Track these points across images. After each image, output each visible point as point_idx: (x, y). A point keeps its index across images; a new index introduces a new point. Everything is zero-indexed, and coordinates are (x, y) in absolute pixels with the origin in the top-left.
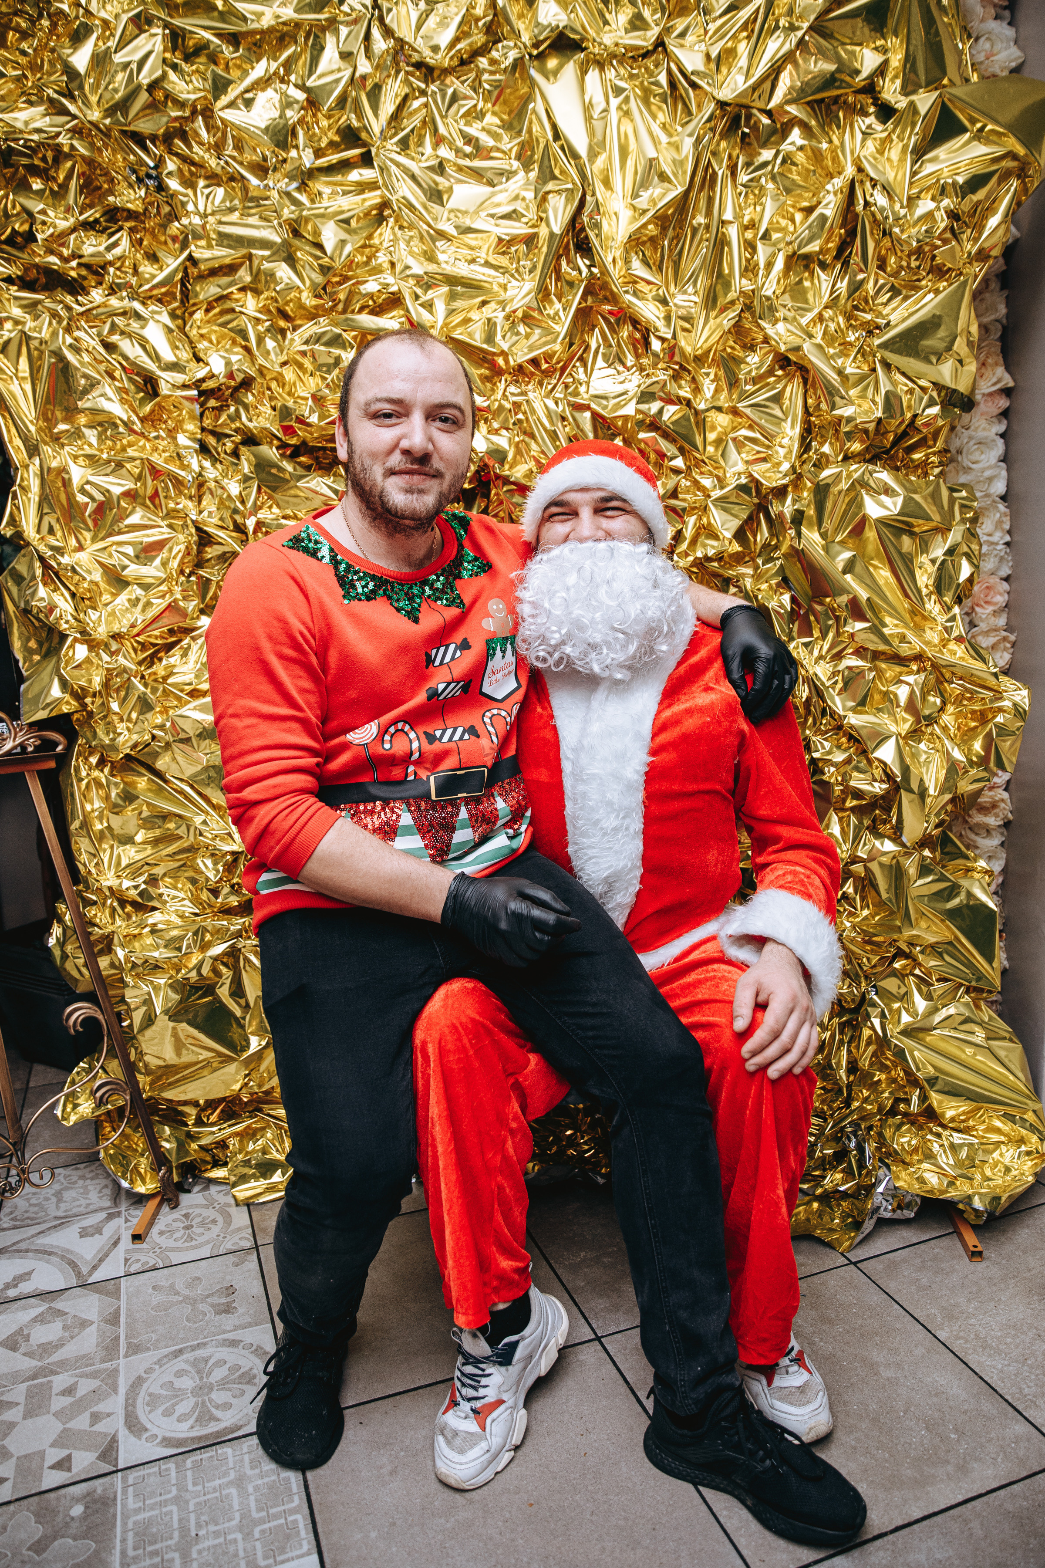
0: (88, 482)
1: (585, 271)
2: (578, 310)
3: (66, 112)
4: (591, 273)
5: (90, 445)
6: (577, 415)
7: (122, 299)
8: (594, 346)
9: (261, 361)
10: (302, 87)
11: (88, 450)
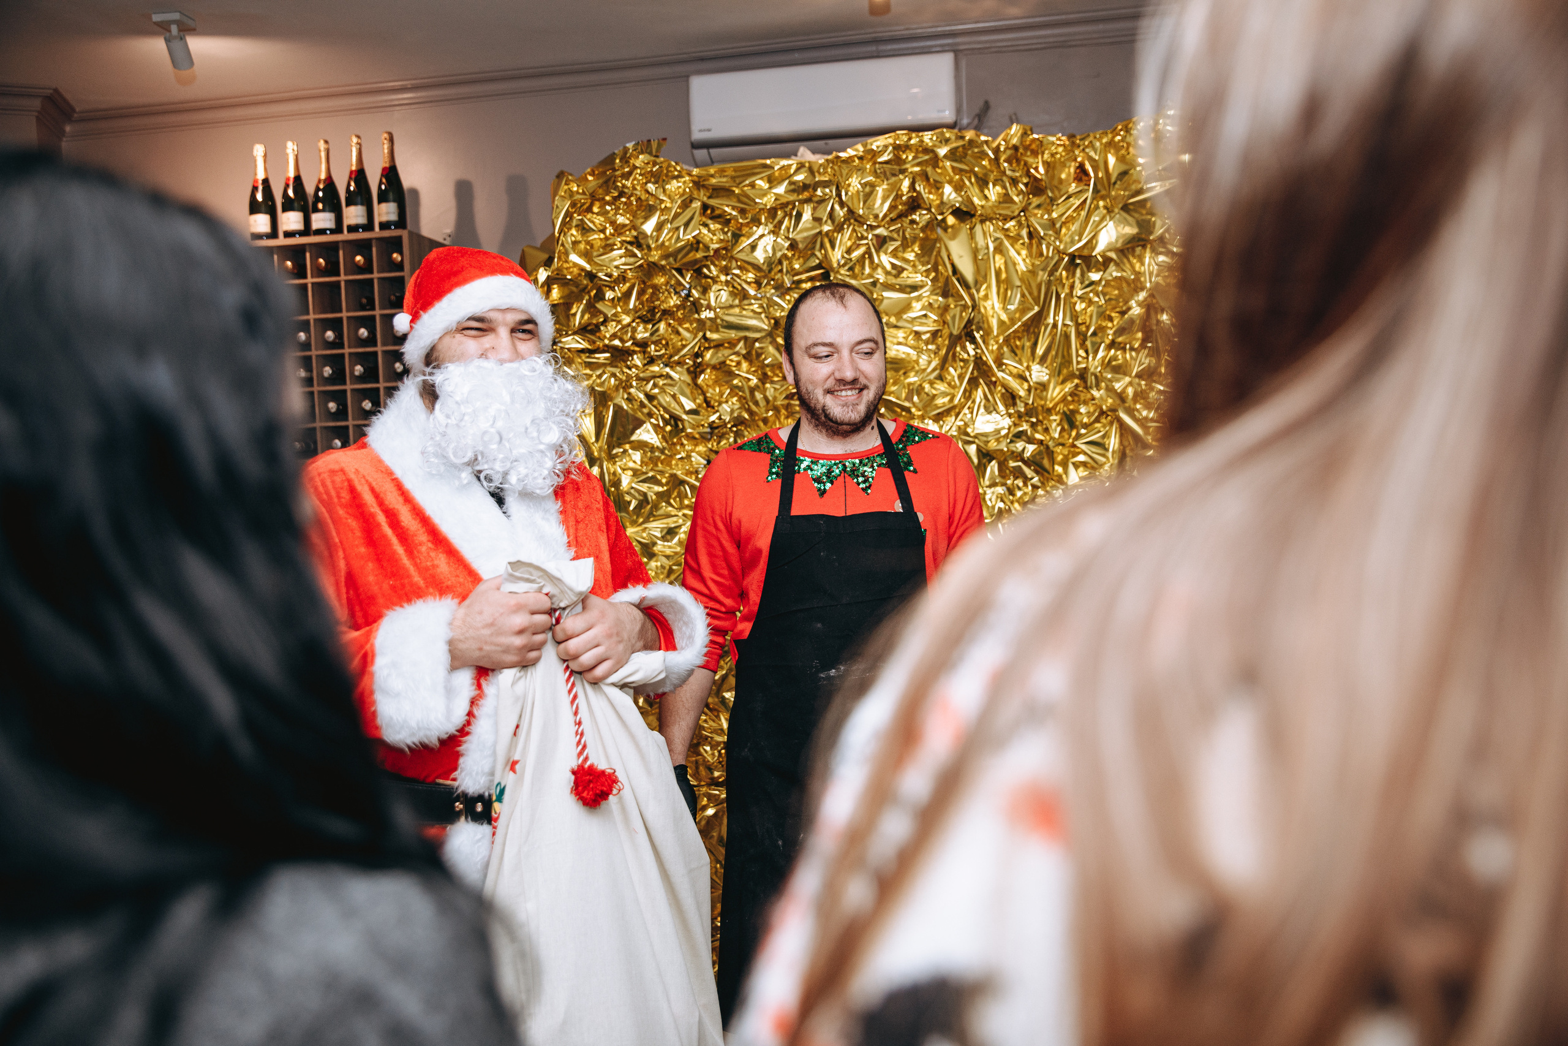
0: (632, 488)
1: (972, 353)
2: (970, 379)
3: (635, 256)
4: (976, 353)
5: (634, 462)
6: (966, 447)
7: (659, 365)
8: (978, 400)
9: (754, 408)
10: (788, 238)
11: (631, 465)
